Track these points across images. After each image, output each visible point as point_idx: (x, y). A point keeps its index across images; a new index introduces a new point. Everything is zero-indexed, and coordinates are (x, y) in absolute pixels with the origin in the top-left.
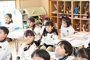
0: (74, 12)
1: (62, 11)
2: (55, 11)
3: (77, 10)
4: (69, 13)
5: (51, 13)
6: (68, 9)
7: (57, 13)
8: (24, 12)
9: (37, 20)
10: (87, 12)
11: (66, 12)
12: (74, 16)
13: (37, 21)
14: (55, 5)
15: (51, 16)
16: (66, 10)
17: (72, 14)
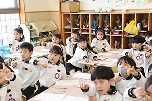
0: (92, 26)
1: (78, 25)
2: (68, 26)
3: (96, 25)
4: (85, 28)
5: (63, 28)
6: (84, 23)
7: (71, 28)
8: (31, 27)
9: (47, 36)
10: (108, 26)
11: (82, 27)
12: (92, 31)
13: (47, 38)
14: (68, 19)
15: (63, 32)
16: (82, 24)
17: (90, 29)
